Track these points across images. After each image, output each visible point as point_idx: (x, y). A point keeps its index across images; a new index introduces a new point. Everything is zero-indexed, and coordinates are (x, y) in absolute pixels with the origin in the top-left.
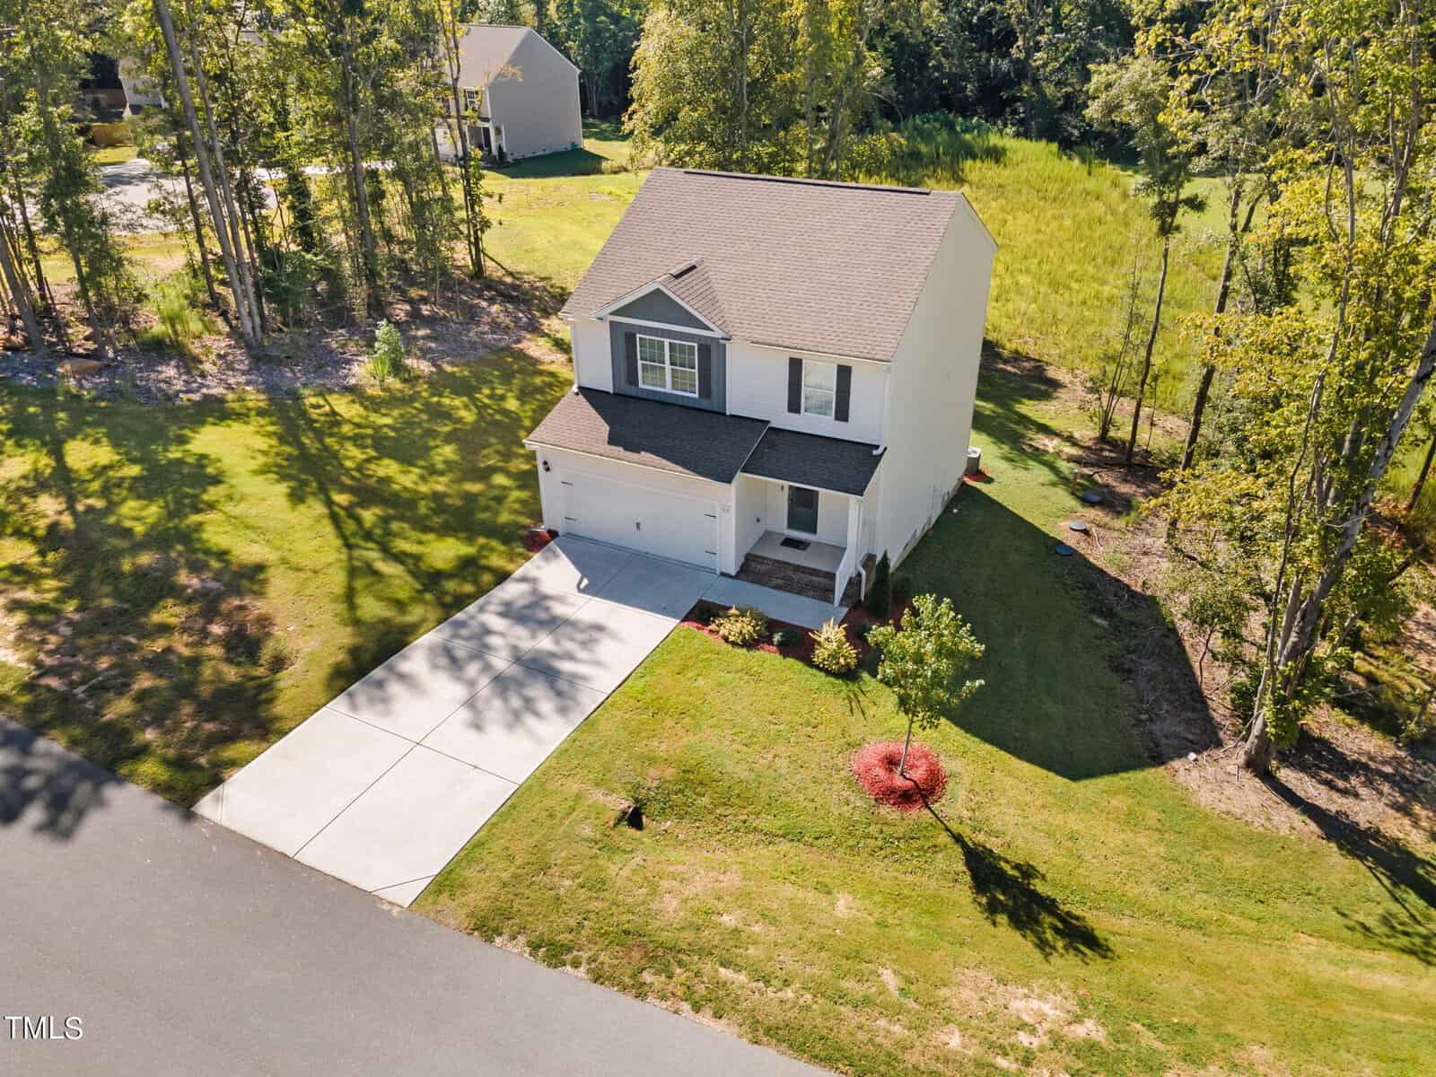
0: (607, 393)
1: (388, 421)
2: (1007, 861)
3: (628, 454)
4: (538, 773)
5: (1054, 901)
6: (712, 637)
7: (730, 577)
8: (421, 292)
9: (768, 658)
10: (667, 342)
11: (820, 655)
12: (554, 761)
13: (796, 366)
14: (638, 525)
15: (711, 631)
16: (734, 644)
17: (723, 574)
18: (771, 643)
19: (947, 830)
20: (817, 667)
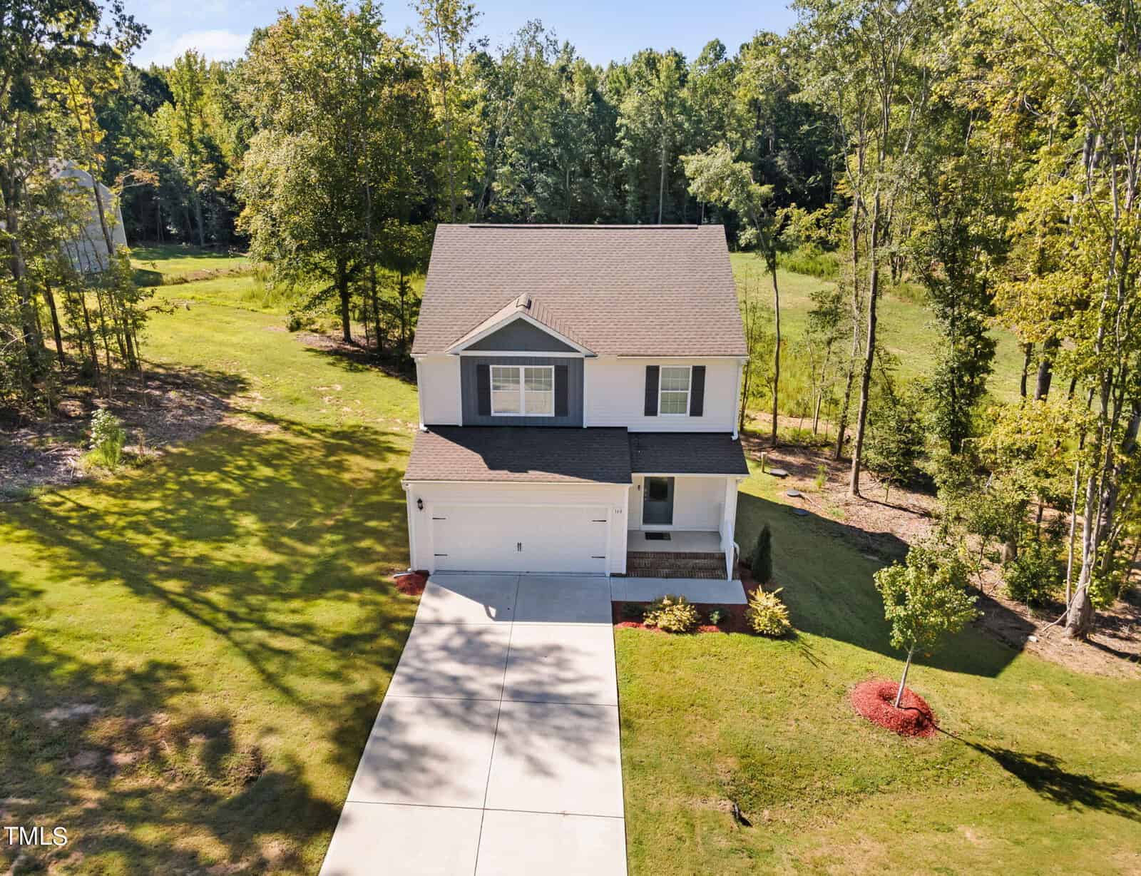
0: (457, 426)
1: (155, 504)
2: (1029, 757)
3: (517, 475)
4: (629, 800)
5: (1086, 777)
6: (653, 632)
7: (620, 575)
8: (85, 389)
9: (712, 637)
10: (522, 368)
11: (761, 622)
12: (632, 783)
13: (652, 372)
14: (519, 545)
15: (648, 626)
16: (677, 632)
17: (613, 575)
18: (710, 623)
19: (968, 744)
20: (761, 634)
